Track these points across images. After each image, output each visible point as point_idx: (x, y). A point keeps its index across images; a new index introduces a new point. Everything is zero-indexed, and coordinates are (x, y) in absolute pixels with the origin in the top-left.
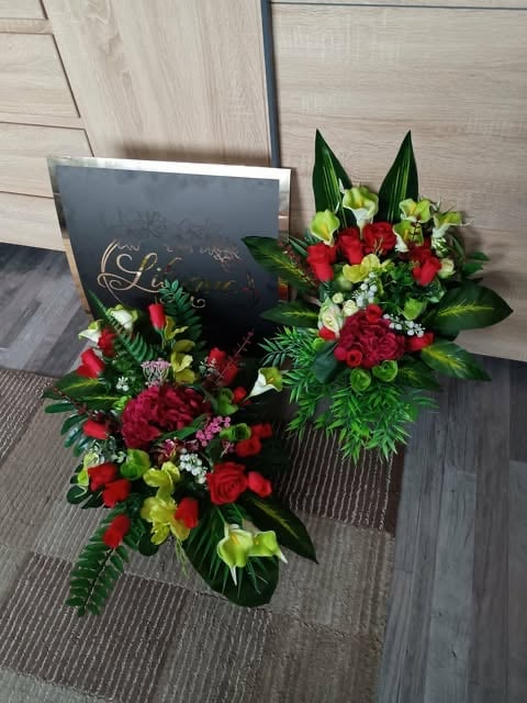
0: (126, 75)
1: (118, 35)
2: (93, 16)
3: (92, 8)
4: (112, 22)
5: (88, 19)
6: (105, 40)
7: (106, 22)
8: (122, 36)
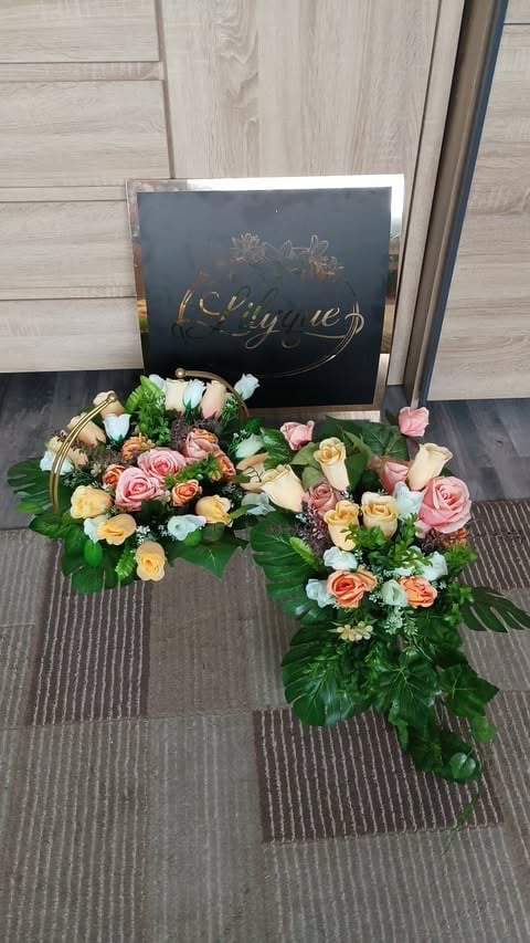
0: (253, 125)
1: (257, 74)
2: (228, 54)
3: (230, 45)
4: (253, 59)
5: (222, 58)
6: (236, 82)
7: (243, 59)
8: (260, 76)
